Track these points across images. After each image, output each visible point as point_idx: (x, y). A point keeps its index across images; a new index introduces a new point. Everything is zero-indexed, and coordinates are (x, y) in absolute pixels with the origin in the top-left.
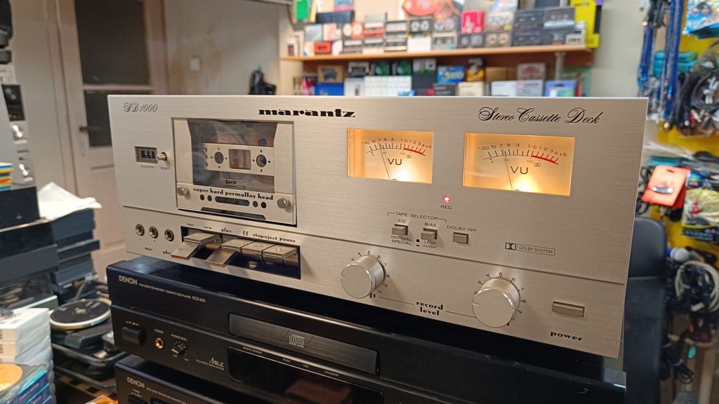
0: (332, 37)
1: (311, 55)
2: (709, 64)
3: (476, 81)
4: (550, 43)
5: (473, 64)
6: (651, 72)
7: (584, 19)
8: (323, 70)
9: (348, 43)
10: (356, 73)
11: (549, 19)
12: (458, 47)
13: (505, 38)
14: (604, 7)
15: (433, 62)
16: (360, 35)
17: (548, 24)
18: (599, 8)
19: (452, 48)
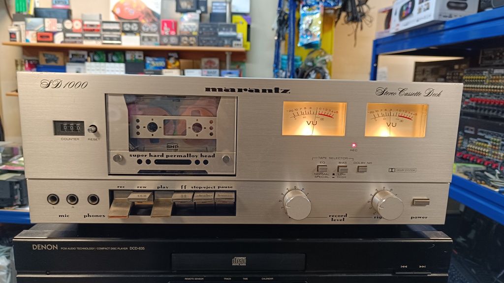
0: (54, 29)
1: (33, 41)
2: (310, 64)
3: (174, 68)
4: (223, 45)
5: (172, 57)
6: (280, 67)
7: (241, 32)
8: (44, 55)
9: (68, 35)
10: (75, 59)
11: (221, 30)
12: (161, 44)
13: (193, 40)
14: (252, 26)
15: (142, 54)
16: (80, 29)
17: (221, 33)
18: (249, 26)
19: (156, 45)
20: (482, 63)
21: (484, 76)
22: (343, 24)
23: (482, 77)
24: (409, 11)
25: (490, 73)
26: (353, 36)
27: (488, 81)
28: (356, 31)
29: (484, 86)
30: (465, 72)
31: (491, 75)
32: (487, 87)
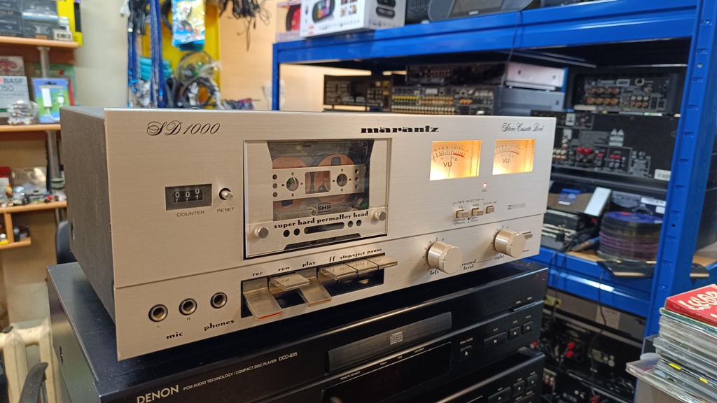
2: (189, 73)
4: (33, 36)
6: (139, 75)
7: (65, 15)
11: (27, 8)
14: (82, 6)
17: (27, 14)
18: (77, 6)
20: (408, 80)
21: (413, 96)
22: (229, 18)
23: (414, 98)
24: (327, 11)
25: (421, 92)
26: (245, 34)
27: (420, 102)
28: (248, 28)
29: (417, 108)
30: (393, 91)
31: (423, 96)
32: (420, 108)
